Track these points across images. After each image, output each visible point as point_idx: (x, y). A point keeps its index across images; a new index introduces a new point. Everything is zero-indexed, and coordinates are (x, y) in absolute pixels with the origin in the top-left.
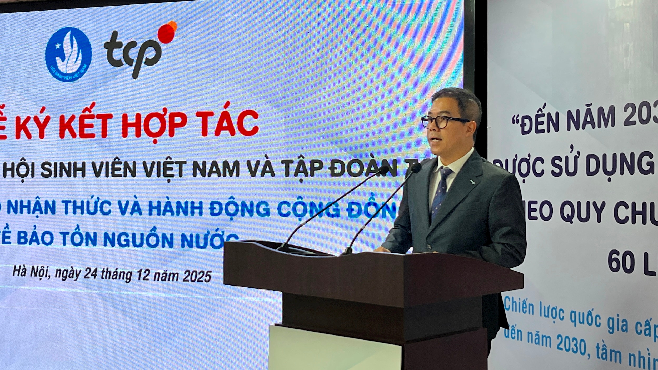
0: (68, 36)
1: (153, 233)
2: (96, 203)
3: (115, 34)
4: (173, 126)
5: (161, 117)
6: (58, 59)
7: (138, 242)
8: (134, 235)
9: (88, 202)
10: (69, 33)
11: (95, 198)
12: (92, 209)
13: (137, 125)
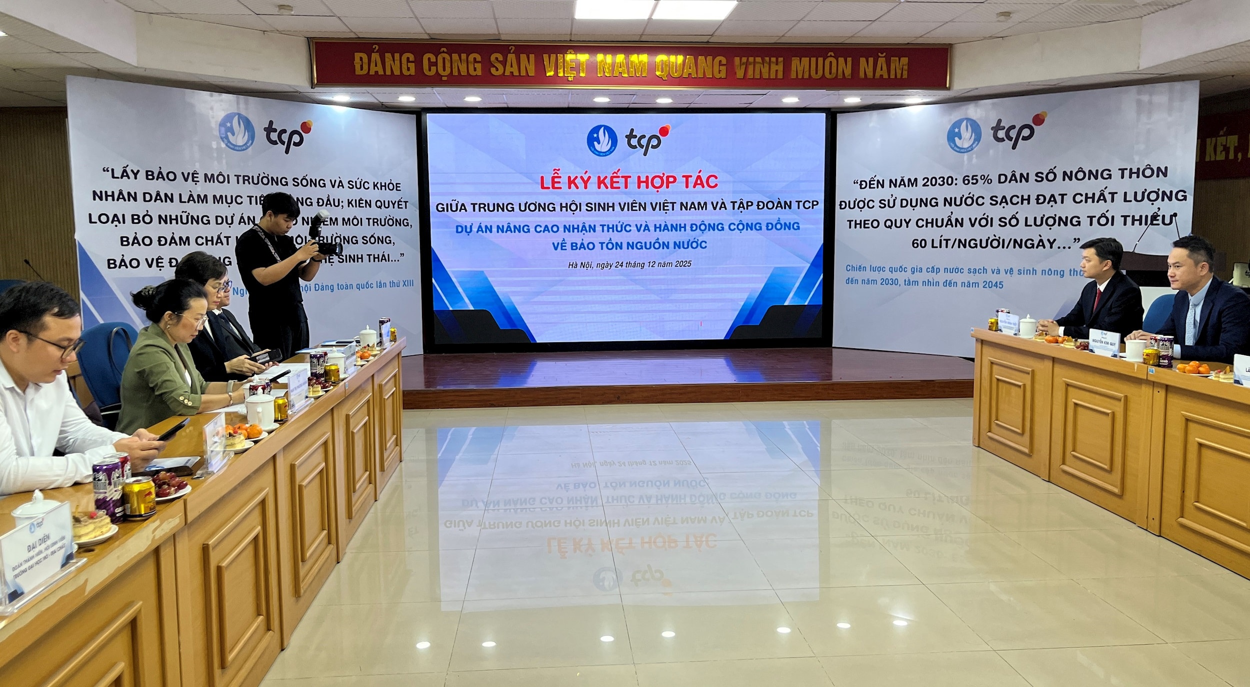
0: (602, 130)
1: (657, 241)
2: (622, 226)
3: (632, 130)
4: (668, 183)
5: (661, 178)
6: (596, 143)
7: (648, 246)
8: (646, 243)
9: (617, 225)
10: (603, 128)
11: (621, 223)
12: (619, 229)
13: (647, 182)
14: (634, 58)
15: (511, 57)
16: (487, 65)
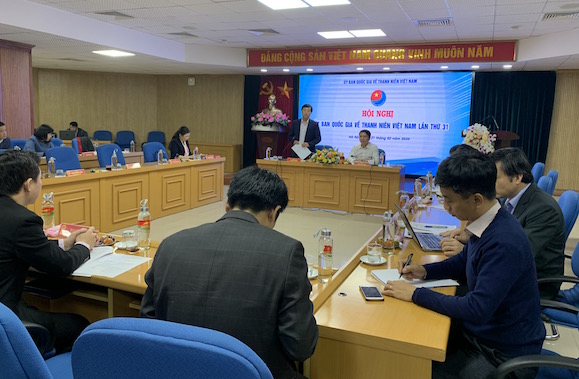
14: (364, 51)
15: (316, 54)
16: (307, 56)
